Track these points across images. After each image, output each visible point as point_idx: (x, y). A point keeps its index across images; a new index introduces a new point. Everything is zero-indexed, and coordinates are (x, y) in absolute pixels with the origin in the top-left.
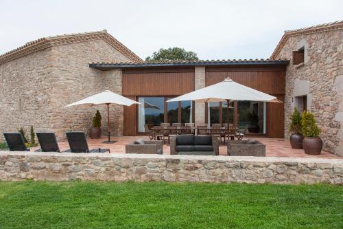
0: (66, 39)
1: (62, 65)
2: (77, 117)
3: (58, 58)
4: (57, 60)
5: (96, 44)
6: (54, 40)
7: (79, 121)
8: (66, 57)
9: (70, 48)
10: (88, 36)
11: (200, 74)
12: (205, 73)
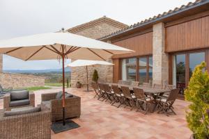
5: (100, 27)
10: (92, 23)
11: (158, 31)
12: (162, 29)
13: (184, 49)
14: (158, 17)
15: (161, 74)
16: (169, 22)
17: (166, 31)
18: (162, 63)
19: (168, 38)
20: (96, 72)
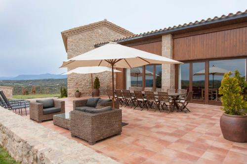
0: (75, 30)
1: (74, 47)
2: (85, 81)
3: (72, 43)
4: (71, 45)
5: (100, 31)
6: (67, 33)
7: (87, 84)
8: (78, 42)
9: (80, 36)
10: (92, 26)
11: (167, 42)
12: (171, 40)
13: (190, 59)
14: (168, 29)
15: (169, 80)
16: (177, 34)
17: (173, 42)
18: (171, 70)
19: (175, 49)
20: (97, 79)
